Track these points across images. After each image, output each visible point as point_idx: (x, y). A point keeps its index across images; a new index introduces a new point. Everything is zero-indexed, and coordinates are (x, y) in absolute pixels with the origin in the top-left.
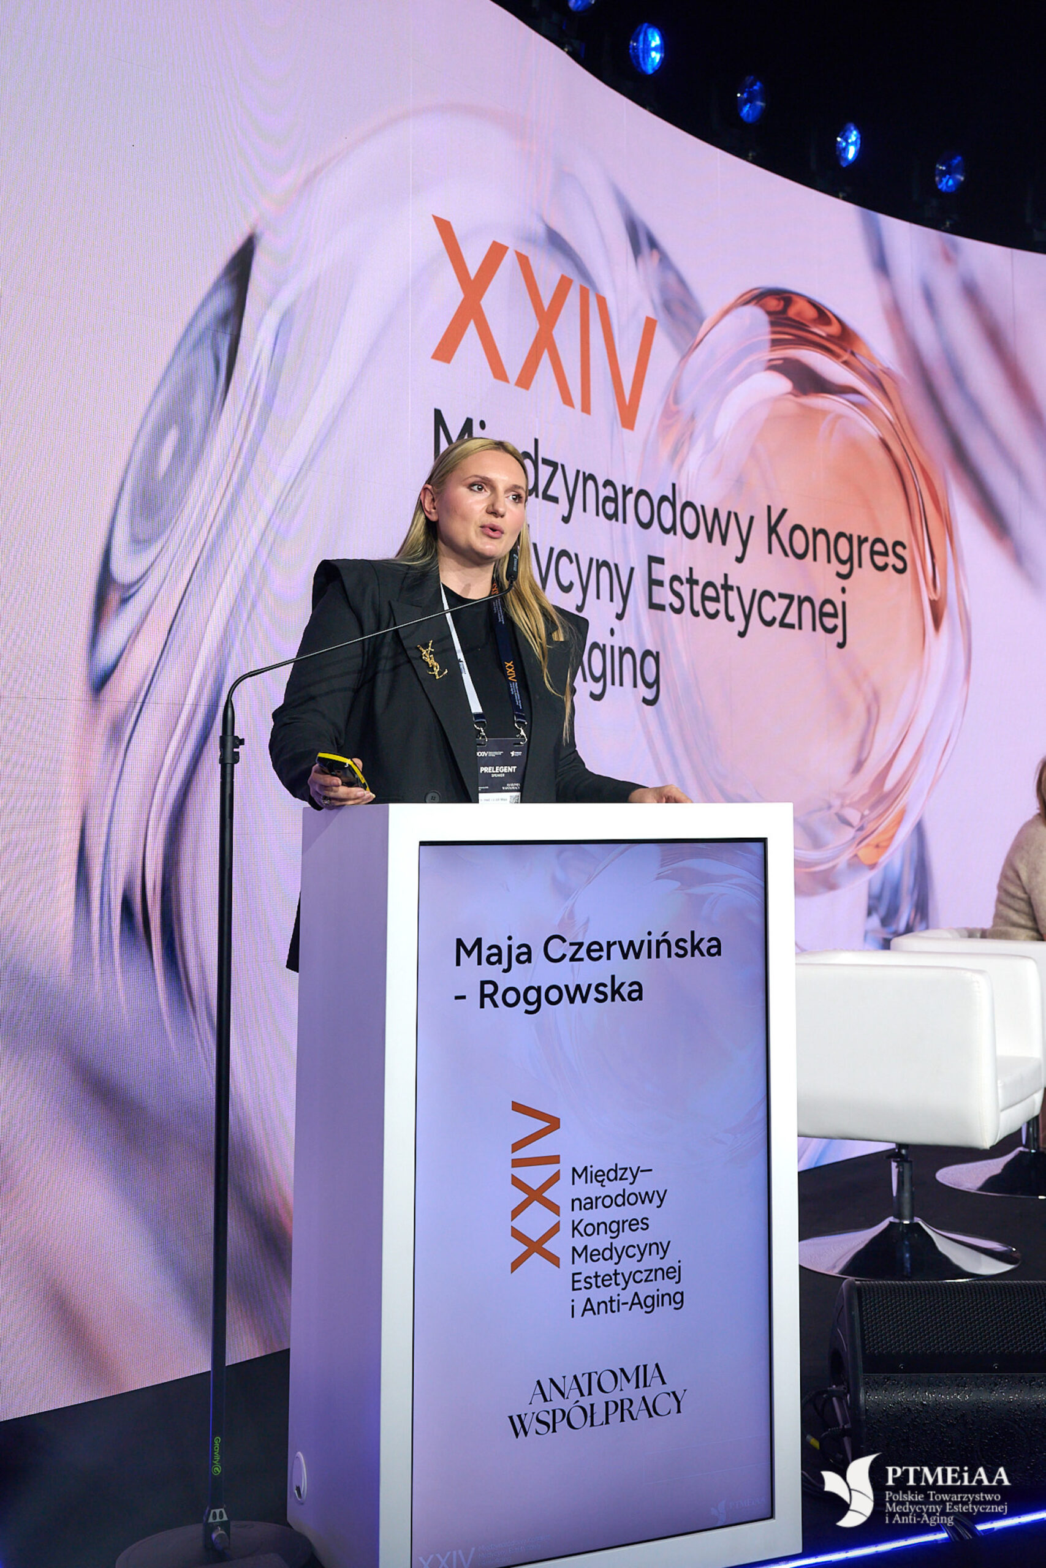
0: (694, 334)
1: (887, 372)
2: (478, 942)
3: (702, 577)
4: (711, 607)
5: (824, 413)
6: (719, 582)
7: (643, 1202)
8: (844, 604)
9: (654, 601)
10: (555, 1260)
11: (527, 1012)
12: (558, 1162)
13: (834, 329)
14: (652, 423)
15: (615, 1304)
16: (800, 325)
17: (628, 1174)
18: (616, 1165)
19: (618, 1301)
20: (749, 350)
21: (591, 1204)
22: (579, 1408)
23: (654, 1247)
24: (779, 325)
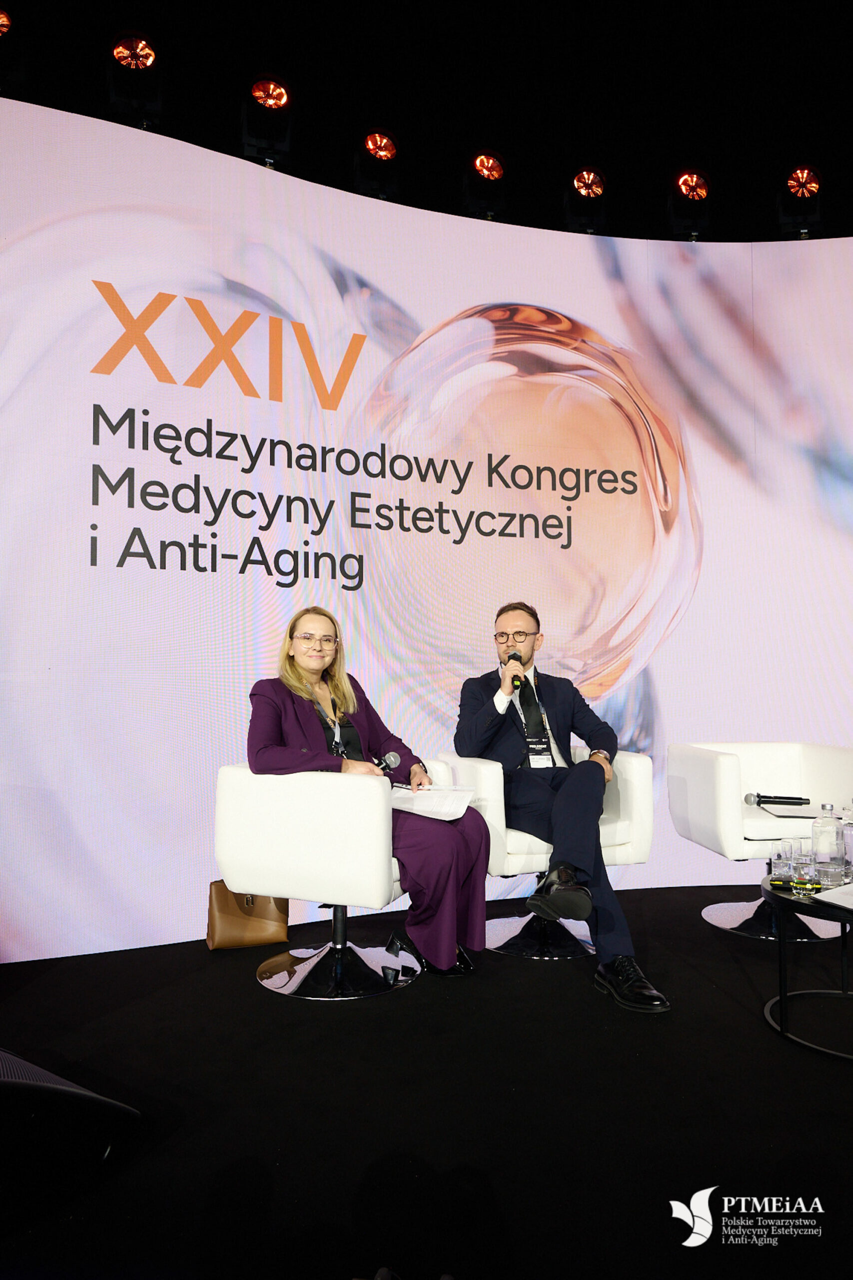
0: (410, 343)
1: (620, 351)
3: (413, 504)
4: (424, 524)
5: (552, 386)
8: (569, 518)
9: (358, 522)
13: (565, 326)
14: (359, 405)
16: (527, 327)
20: (472, 348)
24: (504, 328)
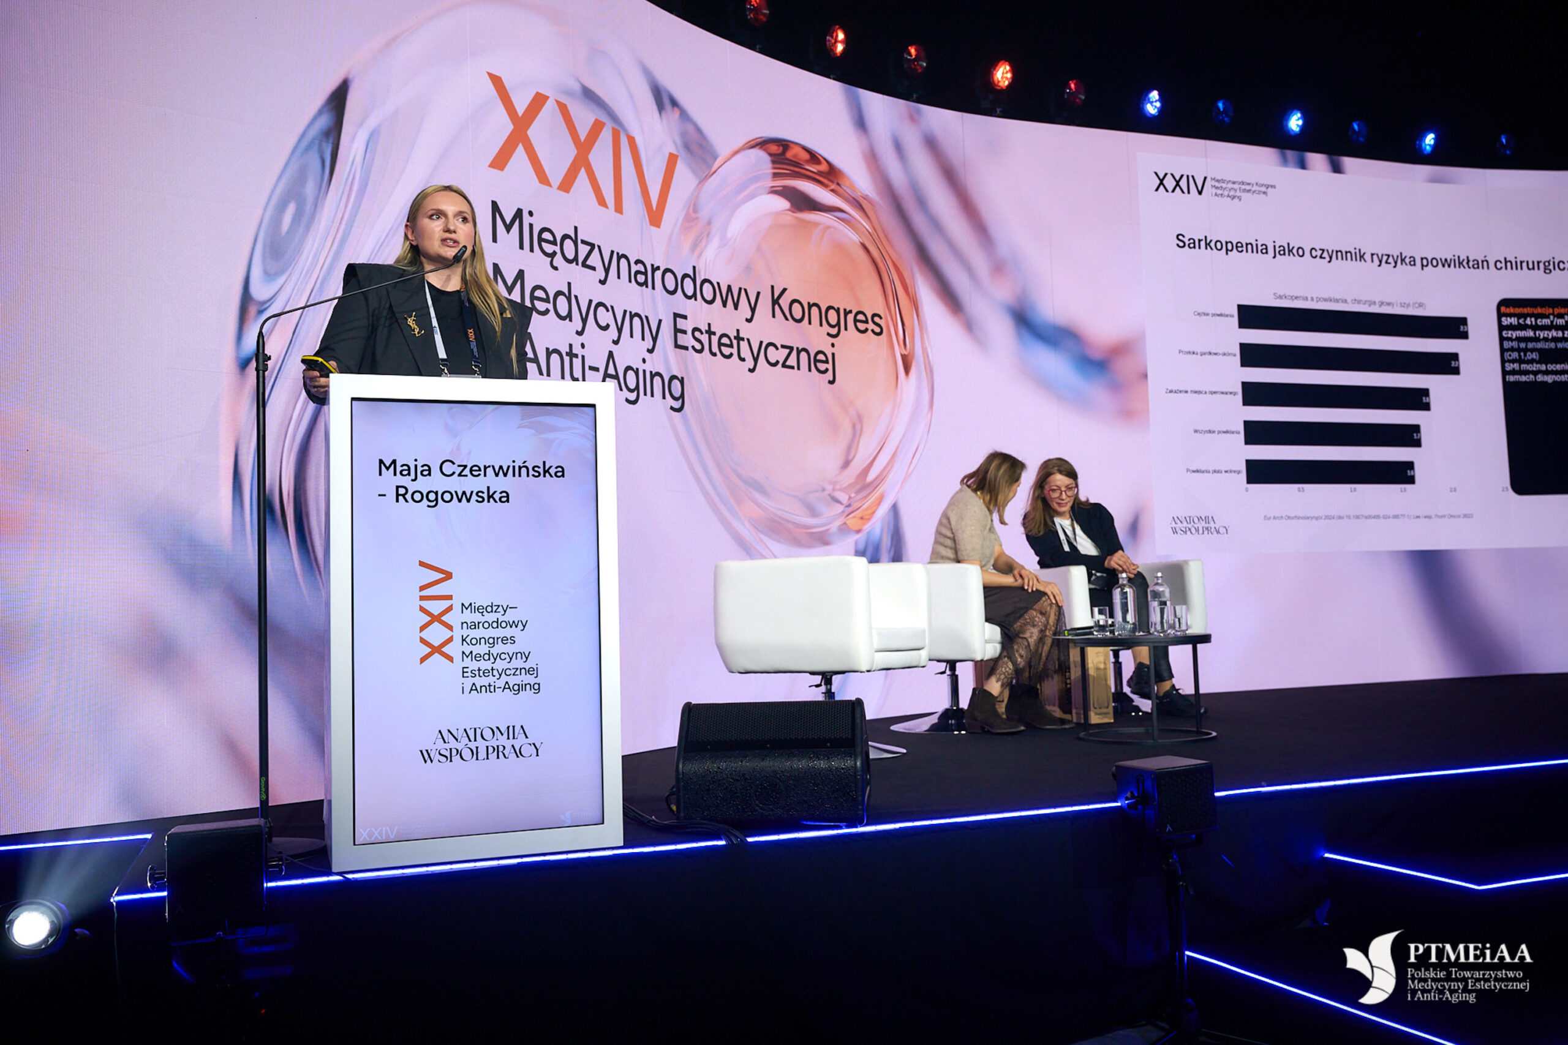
0: (710, 167)
1: (865, 198)
2: (394, 462)
3: (718, 330)
4: (726, 351)
5: (816, 224)
6: (733, 334)
7: (511, 627)
8: (833, 354)
9: (679, 343)
10: (450, 659)
11: (429, 506)
12: (452, 599)
13: (823, 167)
14: (676, 224)
15: (492, 688)
16: (796, 164)
17: (500, 609)
18: (492, 603)
19: (495, 686)
20: (756, 179)
21: (475, 626)
22: (469, 751)
23: (519, 655)
24: (779, 163)
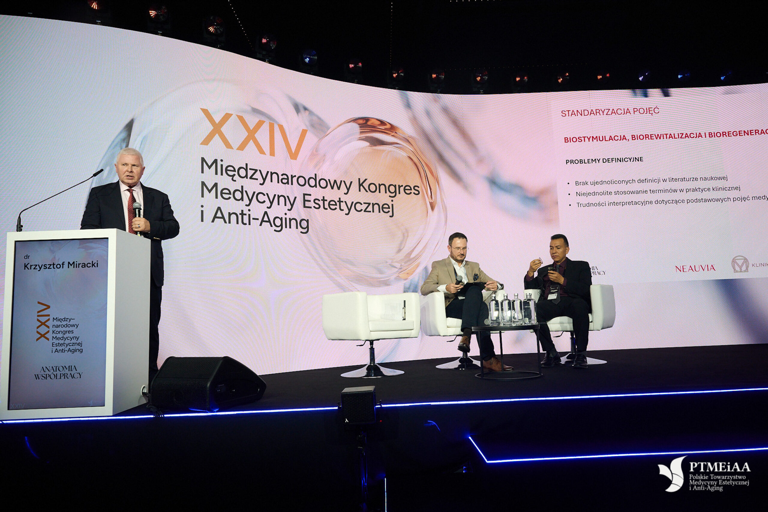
0: (325, 133)
1: (411, 137)
3: (328, 199)
4: (333, 207)
5: (383, 151)
6: (337, 200)
7: (72, 327)
8: (392, 205)
9: (306, 206)
10: (48, 339)
12: (49, 316)
13: (388, 126)
14: (305, 157)
16: (373, 127)
17: (68, 320)
18: (65, 318)
19: (64, 350)
20: (350, 135)
21: (58, 326)
22: (54, 375)
23: (75, 338)
24: (364, 127)
